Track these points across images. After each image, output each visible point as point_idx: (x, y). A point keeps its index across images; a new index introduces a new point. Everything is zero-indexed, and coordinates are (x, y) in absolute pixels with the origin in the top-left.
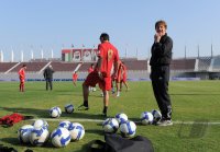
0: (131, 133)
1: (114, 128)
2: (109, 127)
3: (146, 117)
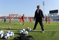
0: (26, 34)
1: (22, 33)
2: (21, 32)
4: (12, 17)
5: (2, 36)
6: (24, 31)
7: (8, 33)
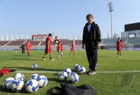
0: (76, 81)
1: (65, 78)
2: (62, 77)
3: (82, 70)
4: (38, 40)
5: (21, 84)
6: (68, 73)
7: (33, 77)
